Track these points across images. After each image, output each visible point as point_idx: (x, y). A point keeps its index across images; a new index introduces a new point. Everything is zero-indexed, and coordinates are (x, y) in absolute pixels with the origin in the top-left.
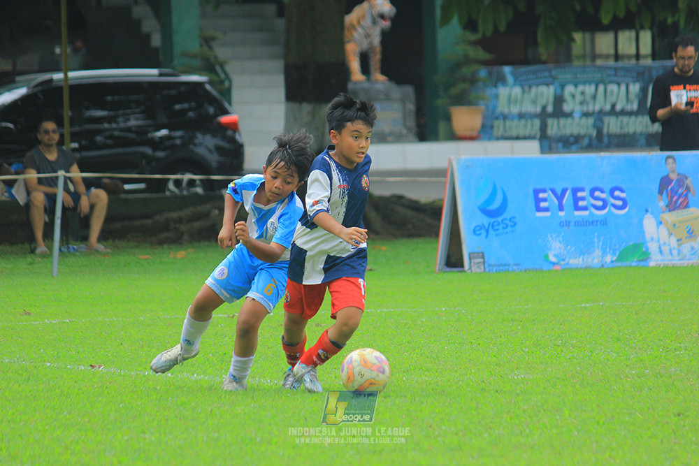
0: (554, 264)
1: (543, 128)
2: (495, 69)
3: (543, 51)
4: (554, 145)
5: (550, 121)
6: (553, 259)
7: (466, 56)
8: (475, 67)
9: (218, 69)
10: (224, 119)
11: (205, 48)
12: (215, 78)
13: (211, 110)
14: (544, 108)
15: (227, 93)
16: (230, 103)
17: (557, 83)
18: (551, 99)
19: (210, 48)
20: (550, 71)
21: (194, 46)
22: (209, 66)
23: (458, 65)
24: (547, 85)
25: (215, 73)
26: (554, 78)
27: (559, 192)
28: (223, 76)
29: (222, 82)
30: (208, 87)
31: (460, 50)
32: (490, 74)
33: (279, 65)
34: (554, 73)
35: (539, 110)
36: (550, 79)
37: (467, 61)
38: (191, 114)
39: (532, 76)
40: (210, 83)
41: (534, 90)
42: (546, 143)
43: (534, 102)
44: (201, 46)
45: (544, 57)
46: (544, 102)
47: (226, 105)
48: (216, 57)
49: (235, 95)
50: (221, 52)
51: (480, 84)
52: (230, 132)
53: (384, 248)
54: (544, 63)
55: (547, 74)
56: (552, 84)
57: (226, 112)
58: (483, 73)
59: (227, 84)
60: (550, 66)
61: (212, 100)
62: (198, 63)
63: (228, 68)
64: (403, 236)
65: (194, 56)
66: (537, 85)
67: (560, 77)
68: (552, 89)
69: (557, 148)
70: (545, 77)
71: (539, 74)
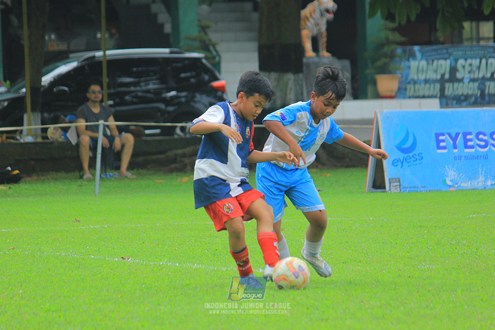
0: (450, 186)
1: (442, 90)
2: (408, 48)
3: (440, 35)
4: (450, 102)
5: (447, 85)
6: (450, 183)
7: (387, 39)
8: (394, 46)
9: (211, 48)
10: (215, 84)
11: (202, 34)
12: (209, 55)
13: (206, 77)
14: (443, 75)
15: (217, 65)
16: (219, 72)
17: (452, 58)
18: (448, 69)
19: (206, 33)
20: (447, 49)
21: (194, 32)
22: (205, 46)
23: (382, 45)
24: (446, 59)
25: (209, 51)
26: (450, 54)
27: (454, 135)
28: (214, 53)
29: (214, 58)
30: (204, 61)
31: (383, 34)
32: (404, 52)
33: (254, 45)
34: (450, 50)
35: (439, 77)
36: (447, 56)
37: (388, 42)
38: (193, 80)
39: (434, 53)
40: (206, 58)
41: (435, 63)
42: (444, 101)
43: (436, 71)
44: (200, 32)
45: (441, 39)
46: (443, 71)
47: (217, 73)
48: (210, 40)
49: (224, 66)
50: (213, 36)
51: (397, 59)
52: (219, 93)
53: (328, 175)
54: (443, 43)
55: (445, 51)
56: (449, 58)
57: (216, 79)
58: (399, 51)
59: (217, 59)
60: (446, 45)
61: (207, 71)
62: (197, 44)
63: (219, 48)
64: (342, 166)
65: (194, 40)
66: (438, 59)
67: (454, 53)
68: (448, 62)
69: (452, 104)
70: (444, 54)
71: (439, 52)
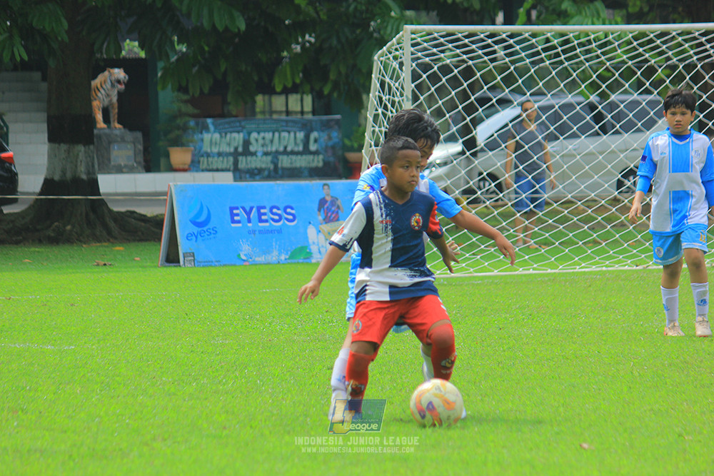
0: (244, 261)
1: (236, 163)
2: (201, 120)
3: (232, 109)
4: (243, 175)
5: (240, 158)
6: (244, 258)
7: (180, 111)
8: (187, 118)
10: (4, 155)
14: (236, 149)
15: (6, 136)
16: (8, 144)
17: (245, 131)
18: (241, 142)
20: (240, 122)
23: (174, 117)
24: (238, 132)
26: (244, 127)
27: (248, 209)
28: (2, 124)
29: (1, 128)
31: (176, 106)
32: (197, 124)
34: (243, 123)
35: (232, 150)
36: (240, 128)
37: (181, 114)
39: (227, 126)
41: (228, 135)
42: (238, 174)
43: (229, 144)
45: (234, 112)
46: (236, 144)
47: (5, 145)
51: (190, 131)
52: (7, 165)
54: (236, 116)
55: (238, 124)
56: (242, 132)
57: (5, 150)
58: (192, 123)
59: (5, 129)
60: (239, 118)
63: (6, 118)
64: (134, 240)
66: (231, 132)
67: (247, 126)
68: (241, 135)
69: (245, 178)
70: (237, 127)
71: (232, 125)
